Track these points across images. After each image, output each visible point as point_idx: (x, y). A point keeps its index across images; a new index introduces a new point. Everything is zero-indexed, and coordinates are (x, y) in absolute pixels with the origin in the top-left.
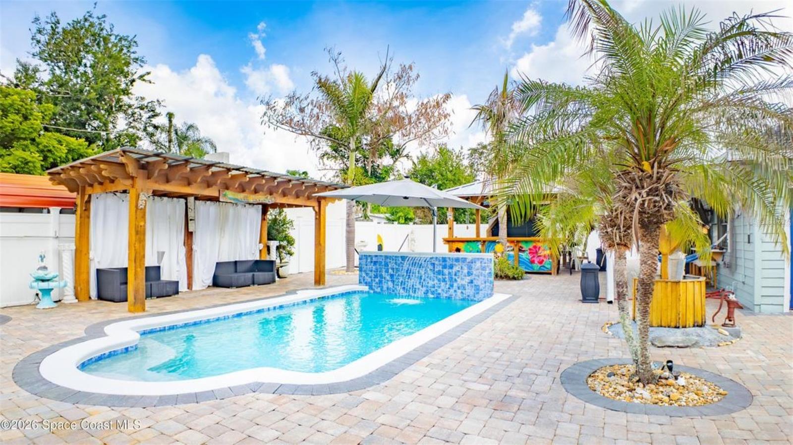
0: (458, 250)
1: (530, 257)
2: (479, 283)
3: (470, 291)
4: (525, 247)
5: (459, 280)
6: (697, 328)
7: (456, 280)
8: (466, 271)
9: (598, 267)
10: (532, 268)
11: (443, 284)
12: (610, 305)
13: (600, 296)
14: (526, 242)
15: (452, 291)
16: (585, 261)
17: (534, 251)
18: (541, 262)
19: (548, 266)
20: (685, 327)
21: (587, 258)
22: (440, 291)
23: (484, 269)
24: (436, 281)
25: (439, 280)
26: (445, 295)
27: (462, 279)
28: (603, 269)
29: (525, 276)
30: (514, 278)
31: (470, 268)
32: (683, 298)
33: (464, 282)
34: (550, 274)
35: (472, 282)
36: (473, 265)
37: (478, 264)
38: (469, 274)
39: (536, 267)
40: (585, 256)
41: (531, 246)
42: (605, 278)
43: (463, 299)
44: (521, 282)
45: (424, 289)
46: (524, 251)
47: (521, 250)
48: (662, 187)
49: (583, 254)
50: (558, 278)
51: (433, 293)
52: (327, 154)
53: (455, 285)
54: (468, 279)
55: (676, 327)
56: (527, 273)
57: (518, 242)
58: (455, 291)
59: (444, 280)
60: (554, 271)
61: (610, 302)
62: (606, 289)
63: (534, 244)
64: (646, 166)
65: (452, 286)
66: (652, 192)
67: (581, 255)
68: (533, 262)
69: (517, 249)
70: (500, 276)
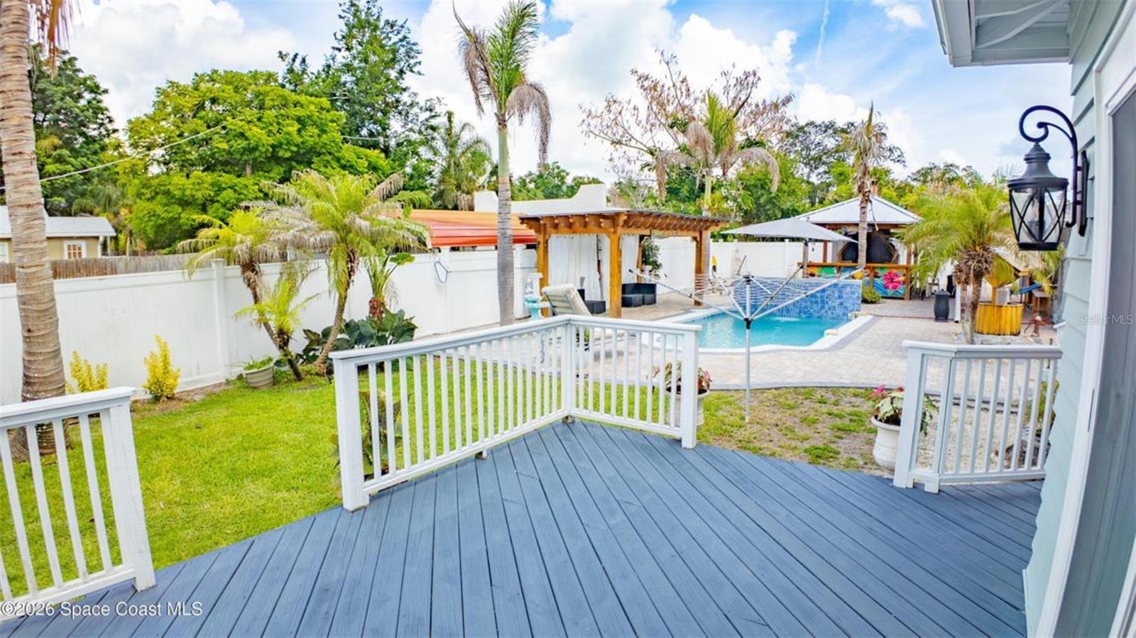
0: (812, 275)
1: (884, 282)
2: (848, 305)
3: (839, 311)
4: (881, 273)
5: (830, 302)
6: (1012, 337)
7: (827, 303)
8: (836, 295)
9: (949, 294)
10: (886, 293)
11: (815, 305)
12: (957, 324)
13: (949, 317)
14: (882, 268)
15: (823, 311)
16: (935, 288)
17: (891, 279)
18: (895, 287)
19: (901, 292)
20: (1004, 335)
21: (937, 284)
22: (812, 311)
23: (853, 293)
24: (809, 303)
25: (812, 302)
26: (816, 315)
27: (833, 302)
28: (954, 297)
29: (881, 300)
30: (872, 302)
31: (840, 292)
32: (1004, 316)
33: (834, 304)
34: (903, 299)
35: (842, 304)
36: (844, 290)
37: (848, 289)
38: (840, 297)
39: (890, 292)
40: (936, 282)
41: (885, 272)
42: (954, 304)
43: (833, 319)
44: (879, 305)
45: (798, 310)
46: (879, 277)
47: (876, 276)
48: (983, 260)
49: (934, 280)
50: (911, 302)
51: (805, 313)
52: (648, 165)
53: (826, 306)
54: (838, 301)
55: (999, 335)
56: (883, 297)
57: (874, 268)
58: (826, 312)
59: (816, 302)
60: (907, 296)
61: (957, 322)
62: (954, 312)
63: (889, 270)
64: (978, 248)
65: (823, 307)
66: (979, 262)
67: (930, 281)
68: (886, 287)
69: (872, 275)
70: (865, 301)
